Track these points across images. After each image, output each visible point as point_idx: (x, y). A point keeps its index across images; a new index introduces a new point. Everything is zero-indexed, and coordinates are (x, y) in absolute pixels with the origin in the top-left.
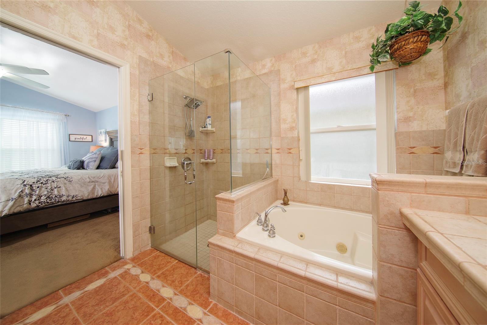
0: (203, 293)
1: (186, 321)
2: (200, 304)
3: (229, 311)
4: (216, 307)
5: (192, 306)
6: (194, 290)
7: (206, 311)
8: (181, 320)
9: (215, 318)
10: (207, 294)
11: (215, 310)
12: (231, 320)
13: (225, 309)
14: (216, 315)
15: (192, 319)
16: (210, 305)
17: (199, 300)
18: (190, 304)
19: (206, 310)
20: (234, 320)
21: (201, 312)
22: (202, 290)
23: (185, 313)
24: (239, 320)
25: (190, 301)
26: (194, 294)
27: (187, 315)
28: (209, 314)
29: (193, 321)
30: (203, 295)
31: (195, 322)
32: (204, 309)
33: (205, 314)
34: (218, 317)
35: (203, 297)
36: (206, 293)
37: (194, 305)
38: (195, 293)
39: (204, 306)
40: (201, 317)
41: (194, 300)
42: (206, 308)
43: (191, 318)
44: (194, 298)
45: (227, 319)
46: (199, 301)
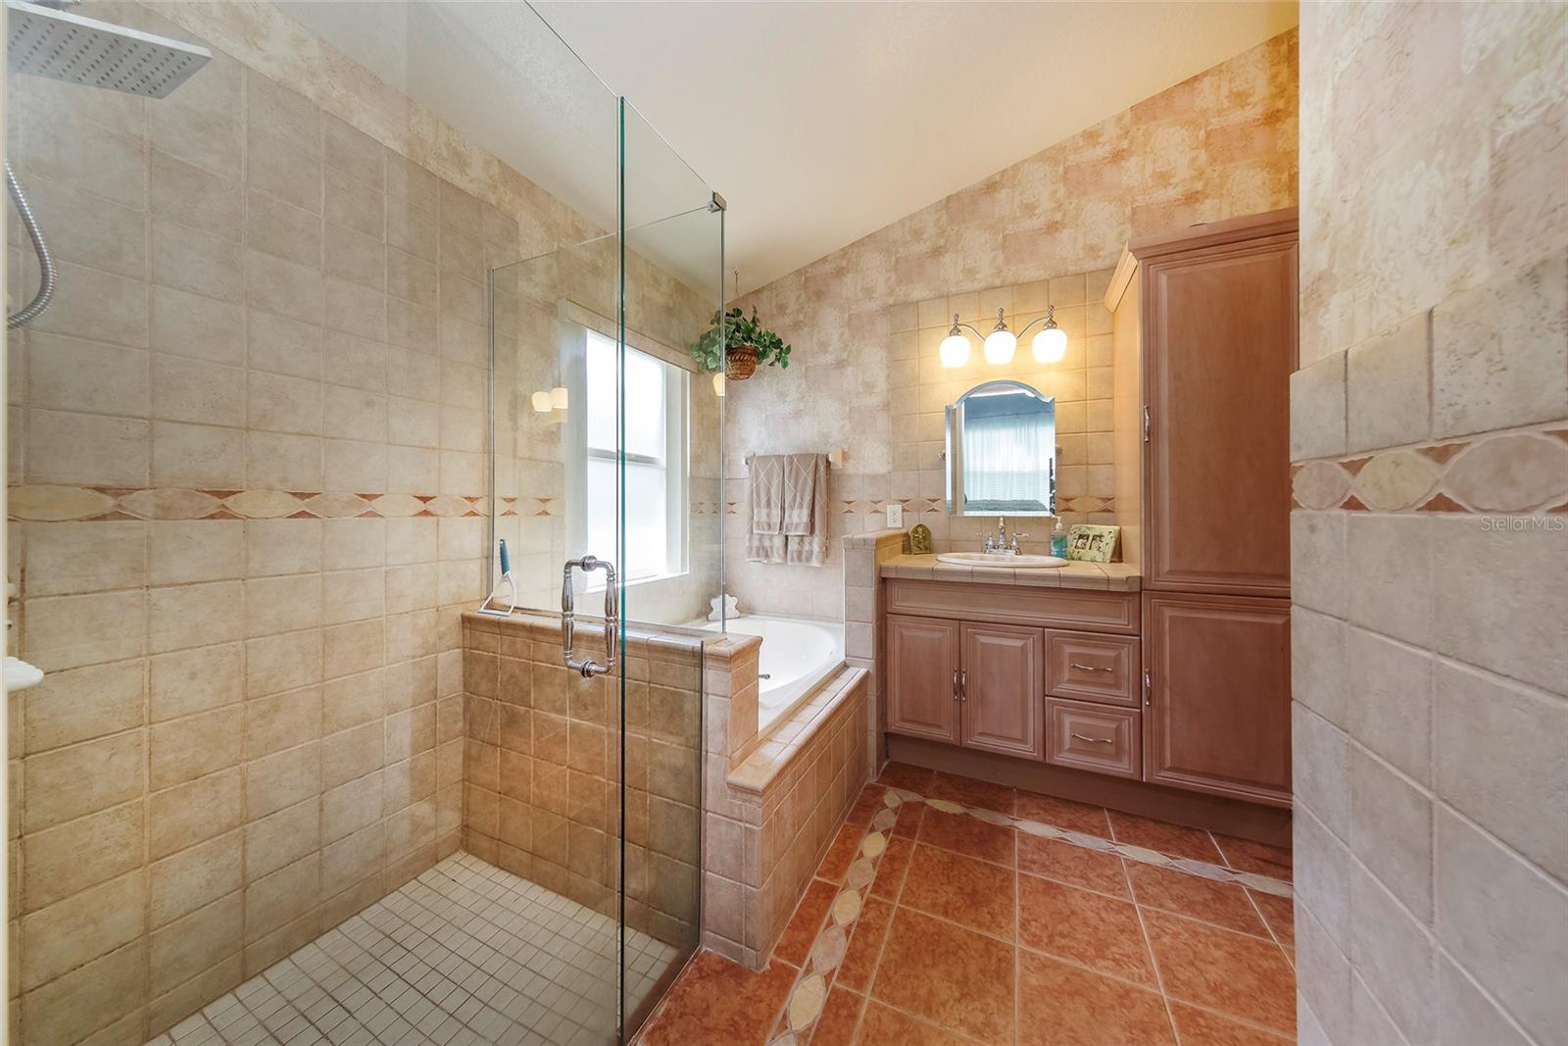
0: (741, 998)
1: (837, 1015)
2: (782, 993)
3: (792, 917)
4: (787, 948)
5: (792, 1015)
6: (731, 1033)
7: (801, 971)
8: (840, 1030)
9: (814, 945)
10: (745, 984)
11: (794, 949)
12: (814, 911)
13: (789, 927)
14: (806, 945)
15: (828, 1000)
16: (783, 964)
17: (767, 1000)
18: (784, 1026)
19: (797, 971)
20: (812, 907)
21: (805, 983)
22: (732, 1002)
23: (818, 1030)
24: (810, 898)
25: (774, 1029)
26: (748, 1025)
27: (820, 1021)
28: (806, 962)
29: (833, 997)
30: (750, 994)
31: (834, 991)
32: (795, 976)
33: (808, 971)
34: (811, 940)
35: (759, 992)
36: (744, 987)
37: (786, 1010)
38: (743, 1024)
39: (786, 980)
40: (818, 977)
41: (770, 1017)
42: (792, 973)
43: (828, 1004)
44: (761, 1022)
45: (812, 920)
46: (771, 1000)
